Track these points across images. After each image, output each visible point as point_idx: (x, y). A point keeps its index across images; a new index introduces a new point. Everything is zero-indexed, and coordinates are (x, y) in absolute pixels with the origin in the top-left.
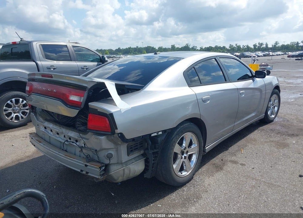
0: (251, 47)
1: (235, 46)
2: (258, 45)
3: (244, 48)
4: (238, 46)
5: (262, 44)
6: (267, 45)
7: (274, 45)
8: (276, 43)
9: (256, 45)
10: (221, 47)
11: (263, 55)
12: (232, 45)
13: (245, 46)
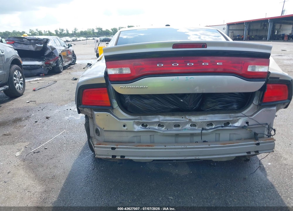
0: (53, 33)
1: (36, 31)
2: (59, 31)
3: (46, 33)
4: (39, 32)
5: (62, 30)
6: (67, 31)
7: (74, 31)
8: (76, 29)
9: (57, 31)
10: (20, 32)
11: (72, 40)
12: (32, 30)
13: (46, 32)
